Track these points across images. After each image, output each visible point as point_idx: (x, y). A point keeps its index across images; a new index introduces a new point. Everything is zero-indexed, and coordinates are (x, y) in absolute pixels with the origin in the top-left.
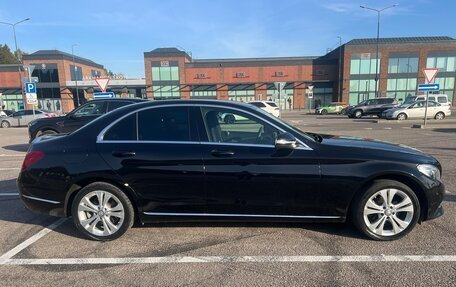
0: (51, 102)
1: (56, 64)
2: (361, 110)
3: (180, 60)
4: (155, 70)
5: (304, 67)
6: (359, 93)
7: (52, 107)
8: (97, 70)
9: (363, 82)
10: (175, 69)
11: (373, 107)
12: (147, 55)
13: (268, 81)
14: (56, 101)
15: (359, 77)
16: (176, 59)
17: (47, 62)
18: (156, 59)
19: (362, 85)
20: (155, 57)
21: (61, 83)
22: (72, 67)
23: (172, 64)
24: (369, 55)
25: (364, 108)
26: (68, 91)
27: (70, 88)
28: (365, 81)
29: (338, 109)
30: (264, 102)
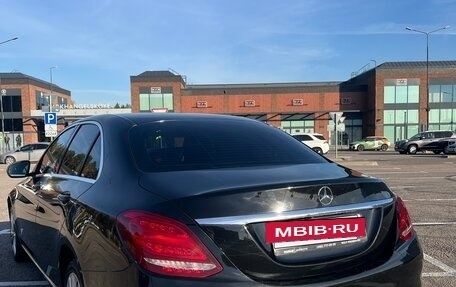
0: (10, 135)
1: (20, 90)
2: (416, 145)
3: (175, 86)
4: (143, 97)
5: (326, 94)
6: (396, 125)
7: (11, 142)
8: (64, 96)
9: (400, 113)
10: (169, 97)
11: (429, 141)
12: (134, 79)
13: (282, 111)
14: (16, 135)
15: (395, 107)
16: (169, 84)
17: (9, 87)
18: (146, 85)
19: (400, 116)
20: (144, 81)
21: (24, 112)
22: (38, 93)
23: (164, 91)
24: (406, 80)
25: (419, 142)
26: (32, 122)
27: (34, 119)
28: (403, 112)
29: (376, 144)
30: (311, 135)
